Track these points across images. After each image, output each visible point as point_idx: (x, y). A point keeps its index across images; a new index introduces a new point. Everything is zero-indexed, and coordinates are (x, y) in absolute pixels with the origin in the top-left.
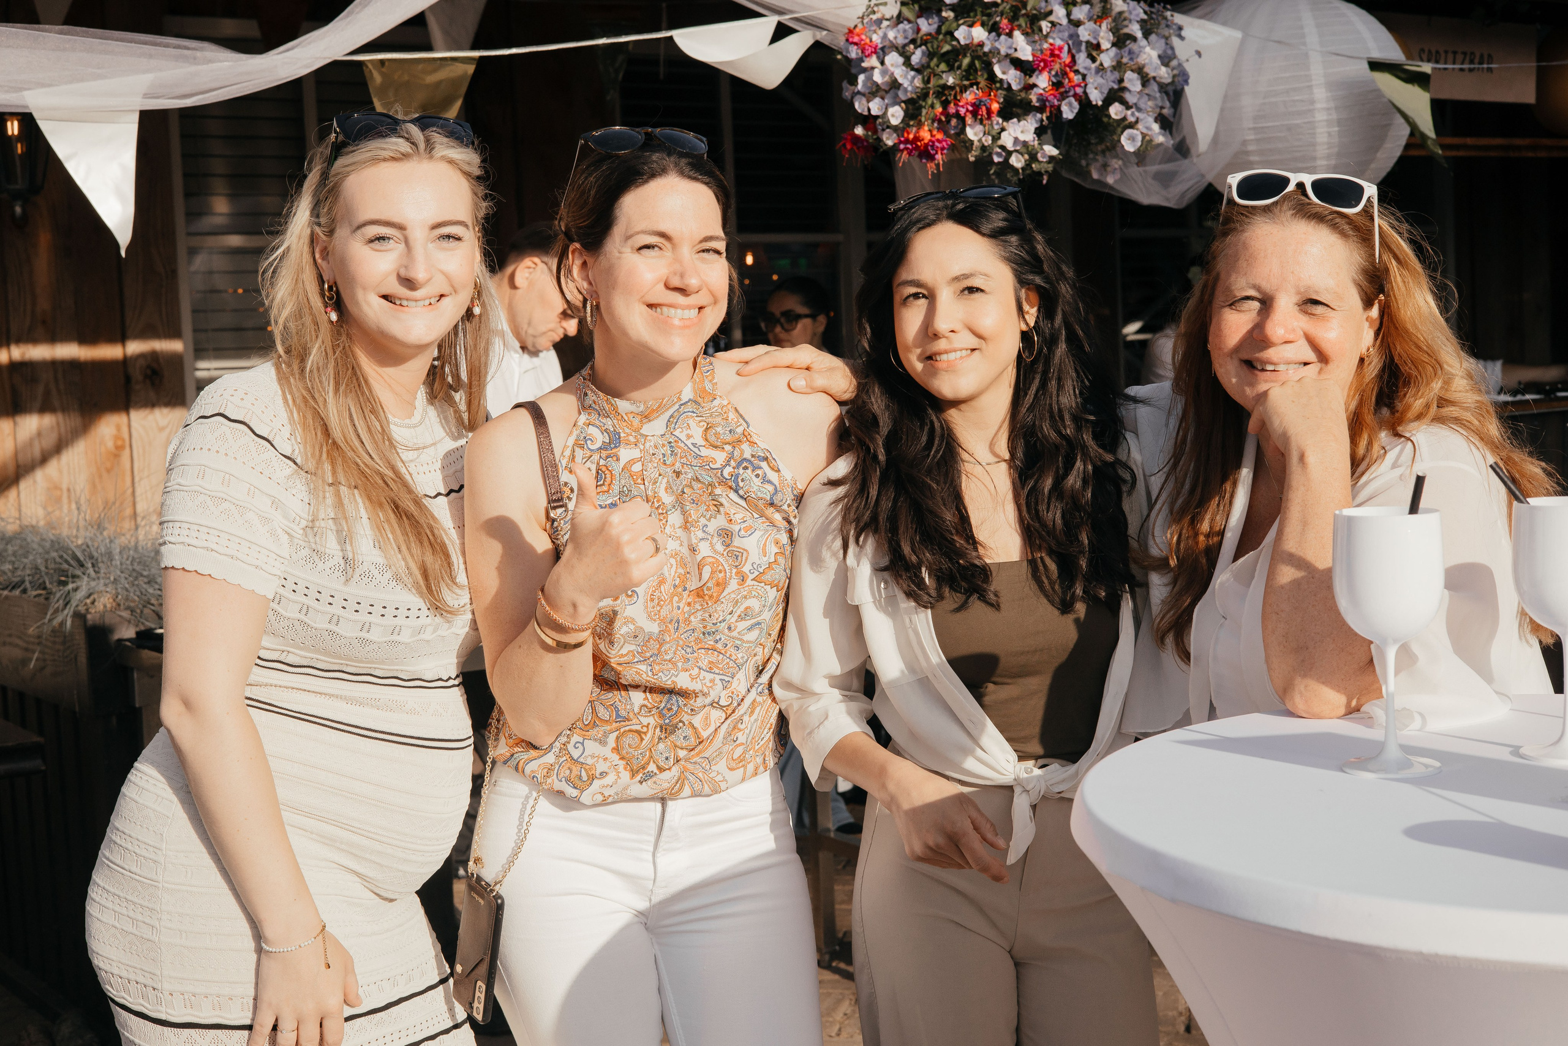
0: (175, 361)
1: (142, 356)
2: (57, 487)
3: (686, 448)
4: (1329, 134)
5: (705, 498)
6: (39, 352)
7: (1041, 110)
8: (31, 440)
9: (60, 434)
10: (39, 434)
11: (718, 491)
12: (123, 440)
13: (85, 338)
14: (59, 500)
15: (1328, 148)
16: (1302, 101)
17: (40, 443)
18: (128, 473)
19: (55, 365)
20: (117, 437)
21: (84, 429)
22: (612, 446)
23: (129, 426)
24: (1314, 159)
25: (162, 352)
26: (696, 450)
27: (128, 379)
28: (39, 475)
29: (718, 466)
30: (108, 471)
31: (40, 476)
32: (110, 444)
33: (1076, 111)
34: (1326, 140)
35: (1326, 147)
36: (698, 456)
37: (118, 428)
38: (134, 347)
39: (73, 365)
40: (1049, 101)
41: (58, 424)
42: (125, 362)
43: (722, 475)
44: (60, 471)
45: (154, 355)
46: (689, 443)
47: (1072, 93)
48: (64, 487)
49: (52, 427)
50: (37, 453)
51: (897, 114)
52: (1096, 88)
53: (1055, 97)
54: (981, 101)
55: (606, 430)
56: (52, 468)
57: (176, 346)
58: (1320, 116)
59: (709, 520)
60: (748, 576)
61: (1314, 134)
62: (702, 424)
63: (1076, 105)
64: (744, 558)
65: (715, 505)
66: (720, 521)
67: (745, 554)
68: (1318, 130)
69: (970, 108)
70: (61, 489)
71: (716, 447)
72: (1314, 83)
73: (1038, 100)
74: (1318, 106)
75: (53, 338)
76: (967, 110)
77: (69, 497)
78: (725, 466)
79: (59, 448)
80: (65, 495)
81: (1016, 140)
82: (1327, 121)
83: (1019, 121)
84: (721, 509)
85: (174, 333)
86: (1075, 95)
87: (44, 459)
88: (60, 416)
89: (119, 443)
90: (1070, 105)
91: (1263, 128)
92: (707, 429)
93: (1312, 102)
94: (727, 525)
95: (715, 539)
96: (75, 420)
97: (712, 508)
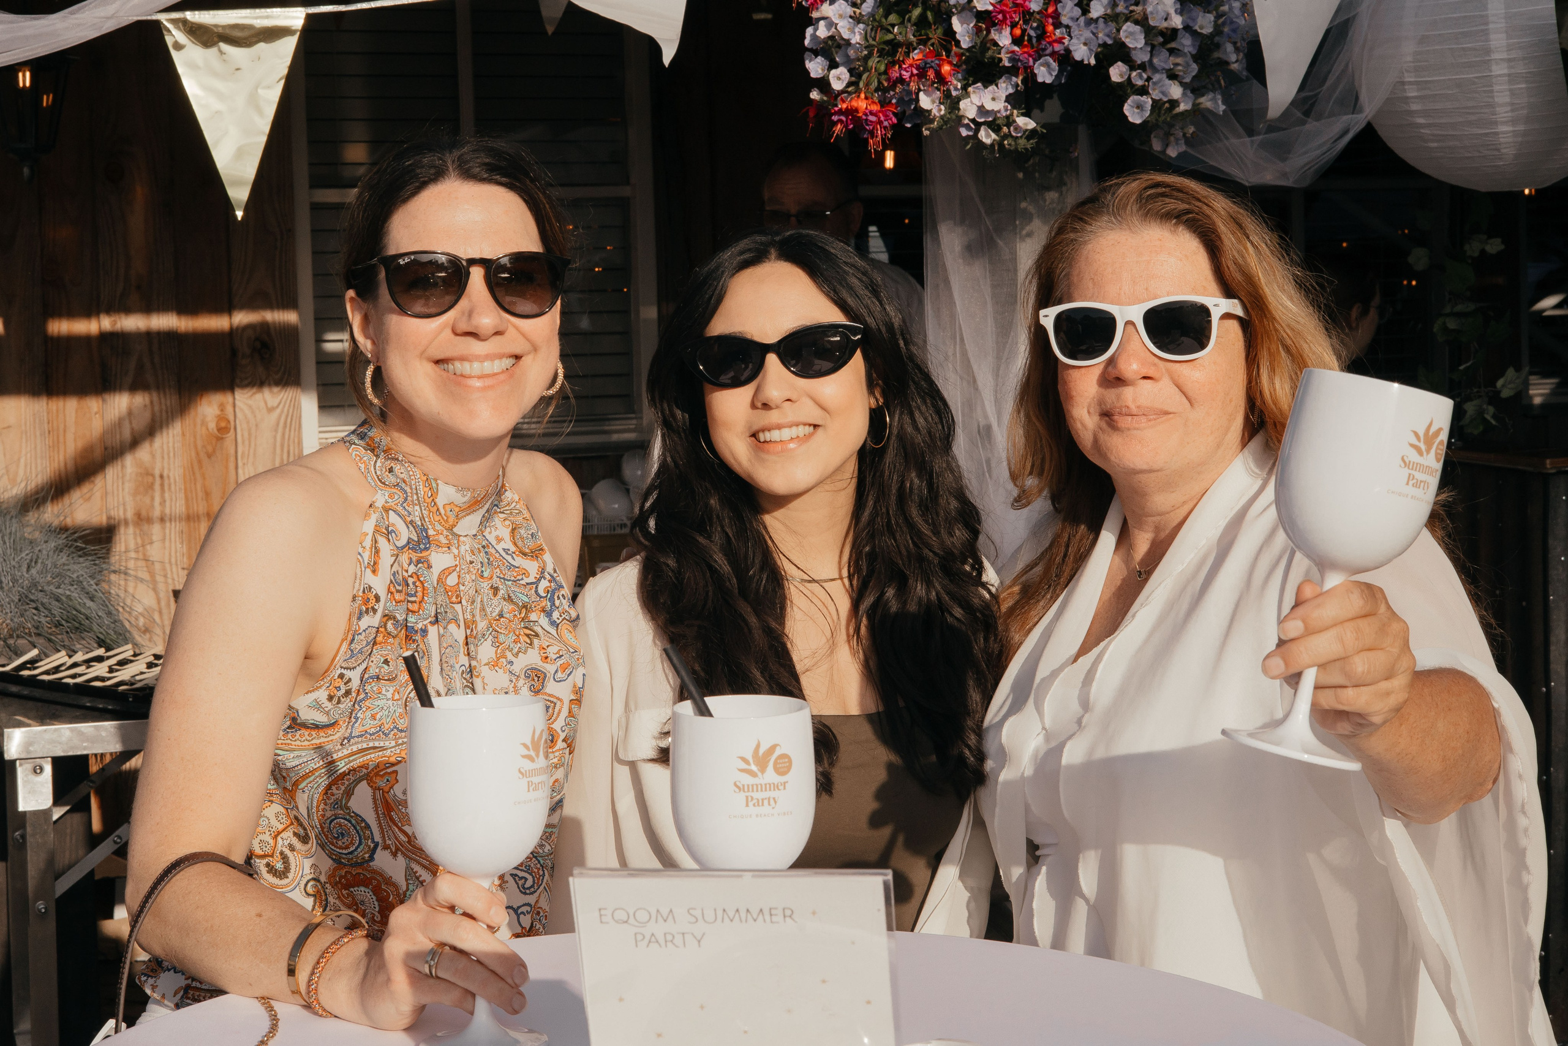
0: (290, 334)
1: (250, 327)
2: (149, 473)
3: (497, 555)
4: (1513, 93)
5: (517, 625)
6: (133, 323)
7: (1012, 71)
8: (120, 421)
9: (153, 414)
10: (130, 413)
11: (533, 616)
12: (229, 422)
13: (184, 309)
14: (151, 486)
15: (1512, 111)
16: (1475, 49)
17: (131, 423)
18: (232, 459)
19: (149, 336)
20: (222, 418)
21: (182, 408)
22: (422, 546)
23: (234, 406)
24: (1496, 123)
25: (274, 323)
26: (509, 558)
27: (234, 352)
28: (129, 460)
29: (531, 579)
30: (209, 456)
31: (130, 463)
32: (212, 426)
33: (1055, 73)
34: (1507, 100)
35: (1509, 108)
36: (511, 567)
37: (222, 407)
38: (241, 318)
39: (170, 336)
40: (1021, 61)
41: (152, 402)
42: (232, 334)
43: (536, 592)
44: (153, 456)
45: (264, 326)
46: (499, 548)
47: (1049, 51)
48: (157, 473)
49: (145, 406)
50: (127, 434)
51: (843, 77)
52: (1085, 44)
53: (1030, 55)
54: (926, 63)
55: (411, 522)
56: (143, 453)
57: (290, 317)
58: (1499, 70)
59: (516, 655)
60: (559, 736)
61: (1492, 91)
62: (507, 523)
63: (1055, 65)
64: (556, 710)
65: (528, 635)
66: (532, 658)
67: (558, 704)
68: (1496, 88)
69: (915, 71)
70: (153, 475)
71: (525, 554)
72: (1491, 26)
73: (1010, 60)
74: (1496, 56)
75: (148, 309)
76: (912, 75)
77: (162, 485)
78: (539, 580)
79: (151, 431)
80: (158, 481)
81: (981, 109)
82: (1509, 75)
83: (986, 87)
84: (536, 641)
85: (289, 302)
86: (1053, 54)
87: (135, 443)
88: (155, 395)
89: (223, 424)
90: (1047, 65)
91: (1426, 82)
92: (513, 530)
93: (1488, 51)
94: (540, 663)
95: (521, 682)
96: (171, 400)
97: (523, 638)
